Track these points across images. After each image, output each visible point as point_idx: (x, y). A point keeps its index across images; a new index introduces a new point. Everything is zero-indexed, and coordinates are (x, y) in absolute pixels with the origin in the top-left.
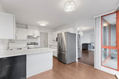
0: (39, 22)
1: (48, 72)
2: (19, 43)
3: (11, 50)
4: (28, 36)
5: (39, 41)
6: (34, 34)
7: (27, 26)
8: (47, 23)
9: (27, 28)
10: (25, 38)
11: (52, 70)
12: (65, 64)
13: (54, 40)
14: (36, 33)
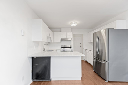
0: (70, 23)
1: (73, 83)
2: (55, 46)
3: (47, 51)
4: (61, 39)
5: (72, 44)
6: (66, 37)
7: (61, 29)
8: (78, 22)
9: (61, 32)
10: (59, 41)
11: (81, 82)
12: (105, 80)
13: (91, 43)
14: (69, 35)
